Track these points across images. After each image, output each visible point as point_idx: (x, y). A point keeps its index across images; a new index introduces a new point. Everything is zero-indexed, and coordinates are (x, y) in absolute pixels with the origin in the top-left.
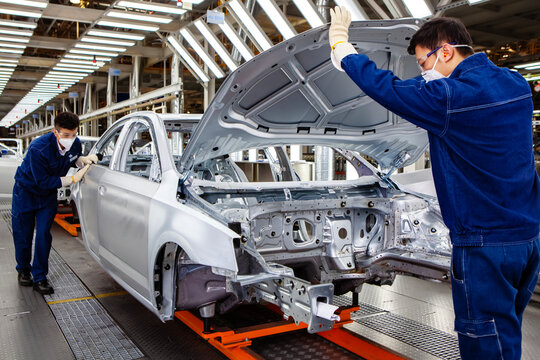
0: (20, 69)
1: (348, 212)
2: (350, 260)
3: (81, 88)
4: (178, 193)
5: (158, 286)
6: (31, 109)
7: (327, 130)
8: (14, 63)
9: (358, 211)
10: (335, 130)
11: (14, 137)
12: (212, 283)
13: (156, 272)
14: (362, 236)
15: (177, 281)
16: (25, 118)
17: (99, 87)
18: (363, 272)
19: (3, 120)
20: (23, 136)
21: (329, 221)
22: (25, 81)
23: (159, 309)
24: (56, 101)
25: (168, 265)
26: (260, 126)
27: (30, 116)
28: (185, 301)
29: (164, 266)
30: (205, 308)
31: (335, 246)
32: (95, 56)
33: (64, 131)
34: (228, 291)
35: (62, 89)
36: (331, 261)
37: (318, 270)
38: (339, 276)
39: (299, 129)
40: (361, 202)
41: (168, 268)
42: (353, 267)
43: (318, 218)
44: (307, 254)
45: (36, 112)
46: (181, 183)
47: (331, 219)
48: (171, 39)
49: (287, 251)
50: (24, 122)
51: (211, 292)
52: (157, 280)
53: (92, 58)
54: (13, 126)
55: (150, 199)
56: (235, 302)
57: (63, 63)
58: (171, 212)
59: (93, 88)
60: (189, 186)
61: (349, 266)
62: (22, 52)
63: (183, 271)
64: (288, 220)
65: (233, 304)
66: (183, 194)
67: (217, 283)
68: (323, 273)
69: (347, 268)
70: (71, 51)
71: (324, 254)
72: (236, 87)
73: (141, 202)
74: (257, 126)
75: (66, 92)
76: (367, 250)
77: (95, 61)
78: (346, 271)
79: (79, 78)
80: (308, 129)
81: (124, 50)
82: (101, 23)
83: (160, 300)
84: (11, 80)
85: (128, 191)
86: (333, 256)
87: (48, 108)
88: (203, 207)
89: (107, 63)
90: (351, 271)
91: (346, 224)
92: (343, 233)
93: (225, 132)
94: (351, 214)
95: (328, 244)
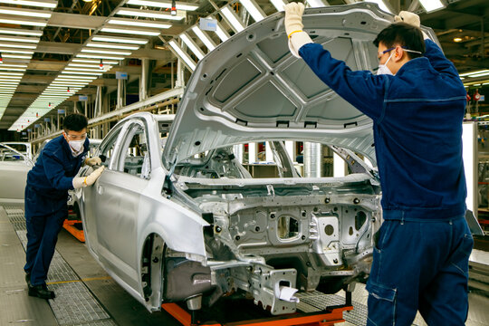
0: (29, 73)
1: (336, 209)
2: (337, 256)
3: (92, 91)
4: (164, 189)
5: (147, 278)
6: (42, 113)
7: (306, 123)
8: (23, 68)
9: (346, 209)
10: (315, 123)
11: (26, 141)
12: (197, 276)
13: (144, 265)
14: (351, 233)
15: (165, 274)
16: (37, 122)
17: (110, 89)
18: (351, 269)
19: (15, 124)
20: (35, 140)
21: (315, 218)
22: (36, 84)
23: (147, 300)
24: (67, 104)
25: (156, 258)
26: (238, 120)
27: (41, 120)
28: (172, 293)
29: (152, 259)
30: (191, 301)
31: (321, 242)
32: (101, 60)
33: (72, 133)
34: (213, 284)
35: (72, 92)
36: (317, 256)
37: (305, 266)
38: (327, 273)
39: (278, 123)
40: (347, 199)
41: (156, 260)
42: (340, 263)
43: (304, 214)
44: (294, 250)
45: (47, 116)
46: (167, 179)
47: (317, 215)
48: (172, 43)
49: (272, 246)
50: (36, 126)
51: (197, 285)
52: (146, 272)
53: (99, 62)
54: (25, 131)
55: (139, 195)
56: (220, 294)
57: (71, 67)
58: (155, 205)
59: (104, 90)
60: (175, 182)
61: (336, 262)
62: (30, 58)
63: (170, 265)
64: (273, 216)
65: (218, 296)
66: (169, 190)
67: (202, 276)
68: (310, 269)
69: (333, 264)
70: (78, 56)
71: (311, 250)
72: (205, 76)
73: (132, 199)
74: (235, 120)
75: (77, 95)
76: (357, 248)
77: (101, 64)
78: (334, 268)
79: (88, 80)
80: (288, 123)
81: (129, 54)
82: (104, 30)
83: (147, 292)
84: (21, 84)
85: (121, 189)
86: (319, 252)
87: (59, 111)
88: (186, 201)
89: (114, 66)
90: (339, 268)
91: (333, 221)
92: (329, 230)
93: (204, 125)
94: (339, 212)
95: (314, 240)
